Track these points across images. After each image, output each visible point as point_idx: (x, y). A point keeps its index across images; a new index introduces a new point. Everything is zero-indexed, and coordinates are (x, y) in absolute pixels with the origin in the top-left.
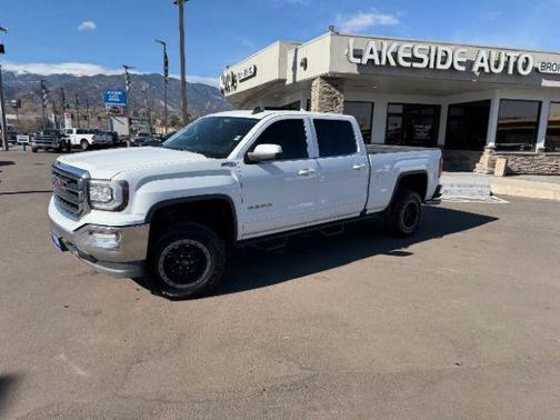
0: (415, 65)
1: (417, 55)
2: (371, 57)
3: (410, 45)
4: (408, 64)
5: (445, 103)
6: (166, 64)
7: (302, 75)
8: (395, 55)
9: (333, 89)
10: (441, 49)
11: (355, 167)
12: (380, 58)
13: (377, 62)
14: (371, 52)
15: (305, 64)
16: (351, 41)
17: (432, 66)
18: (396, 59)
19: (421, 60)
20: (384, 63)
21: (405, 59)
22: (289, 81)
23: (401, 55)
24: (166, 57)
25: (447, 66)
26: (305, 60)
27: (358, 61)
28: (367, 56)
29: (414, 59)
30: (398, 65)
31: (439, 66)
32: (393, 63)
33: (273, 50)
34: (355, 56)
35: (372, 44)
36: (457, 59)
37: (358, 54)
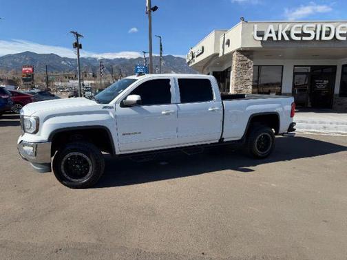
0: (304, 38)
1: (306, 31)
2: (270, 35)
3: (301, 25)
4: (299, 38)
5: (339, 64)
6: (161, 49)
8: (288, 33)
9: (246, 58)
10: (325, 26)
11: (210, 109)
12: (277, 36)
13: (275, 39)
14: (270, 32)
15: (228, 43)
16: (256, 26)
17: (318, 38)
18: (289, 35)
19: (309, 35)
20: (280, 38)
21: (295, 35)
22: (221, 55)
23: (293, 32)
24: (161, 45)
25: (331, 37)
26: (229, 40)
27: (261, 38)
28: (267, 35)
29: (303, 34)
30: (291, 39)
31: (324, 38)
32: (286, 38)
33: (211, 37)
34: (258, 36)
35: (271, 27)
36: (338, 32)
37: (260, 34)
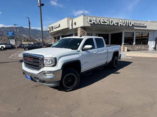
0: (105, 24)
1: (105, 21)
2: (94, 22)
3: (103, 19)
4: (103, 24)
5: (110, 33)
7: (74, 27)
8: (100, 21)
9: (84, 30)
10: (111, 20)
12: (96, 22)
13: (95, 23)
14: (94, 20)
15: (75, 24)
16: (89, 17)
17: (109, 24)
18: (100, 22)
19: (106, 23)
20: (97, 23)
21: (102, 22)
23: (101, 21)
24: (29, 22)
25: (112, 24)
27: (91, 23)
28: (93, 22)
29: (105, 22)
30: (101, 24)
31: (111, 24)
32: (99, 23)
34: (90, 22)
35: (94, 18)
36: (115, 22)
37: (90, 21)
